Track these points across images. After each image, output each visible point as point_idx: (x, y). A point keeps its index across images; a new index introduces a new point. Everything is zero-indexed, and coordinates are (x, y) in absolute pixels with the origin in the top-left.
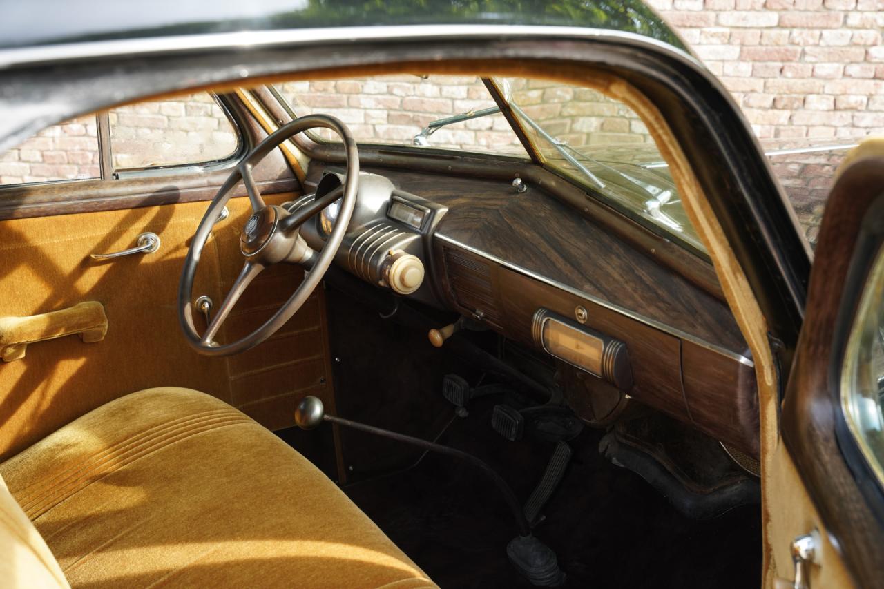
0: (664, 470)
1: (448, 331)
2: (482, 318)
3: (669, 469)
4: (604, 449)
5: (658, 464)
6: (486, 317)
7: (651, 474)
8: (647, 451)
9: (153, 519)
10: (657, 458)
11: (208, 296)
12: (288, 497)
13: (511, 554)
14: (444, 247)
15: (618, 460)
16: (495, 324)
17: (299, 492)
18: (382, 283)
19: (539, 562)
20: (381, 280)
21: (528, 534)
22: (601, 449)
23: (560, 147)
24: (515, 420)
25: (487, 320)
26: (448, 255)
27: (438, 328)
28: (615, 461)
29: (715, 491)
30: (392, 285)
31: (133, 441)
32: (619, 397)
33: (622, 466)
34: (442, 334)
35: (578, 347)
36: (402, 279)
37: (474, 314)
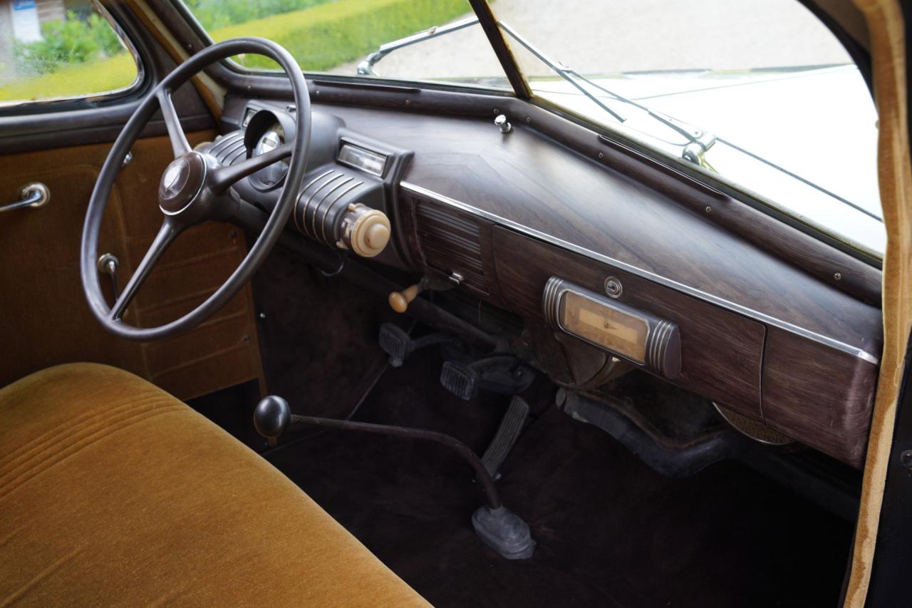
0: (632, 426)
1: (412, 293)
2: (461, 282)
3: (638, 424)
4: (562, 402)
5: (624, 418)
6: (466, 280)
7: (618, 430)
8: (613, 405)
9: (78, 554)
10: (624, 413)
11: (113, 254)
12: (249, 515)
13: (478, 526)
14: (413, 199)
15: (580, 414)
16: (478, 290)
17: (261, 508)
18: (340, 244)
19: (513, 536)
20: (339, 241)
21: (499, 506)
22: (559, 403)
23: (565, 73)
24: (470, 378)
25: (468, 285)
26: (417, 208)
27: (400, 291)
28: (575, 415)
29: (691, 446)
30: (355, 247)
31: (40, 443)
32: (604, 360)
33: (585, 421)
34: (405, 297)
35: (607, 326)
36: (367, 240)
37: (451, 278)
